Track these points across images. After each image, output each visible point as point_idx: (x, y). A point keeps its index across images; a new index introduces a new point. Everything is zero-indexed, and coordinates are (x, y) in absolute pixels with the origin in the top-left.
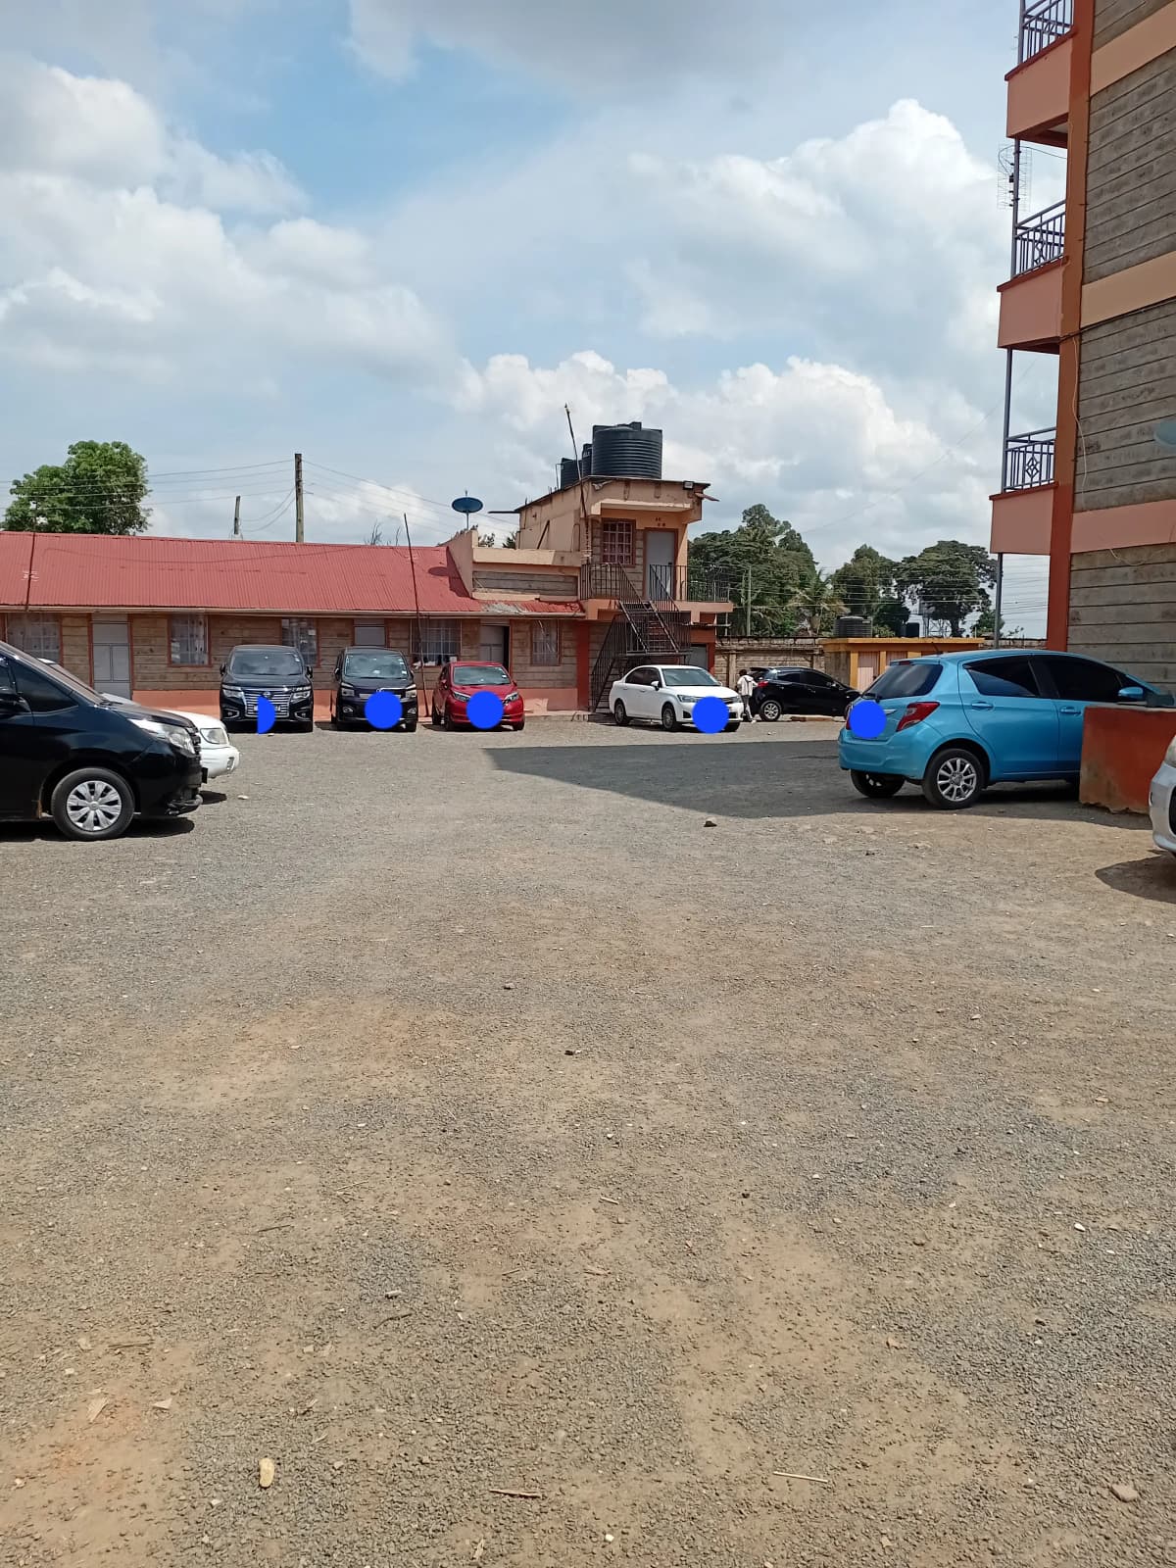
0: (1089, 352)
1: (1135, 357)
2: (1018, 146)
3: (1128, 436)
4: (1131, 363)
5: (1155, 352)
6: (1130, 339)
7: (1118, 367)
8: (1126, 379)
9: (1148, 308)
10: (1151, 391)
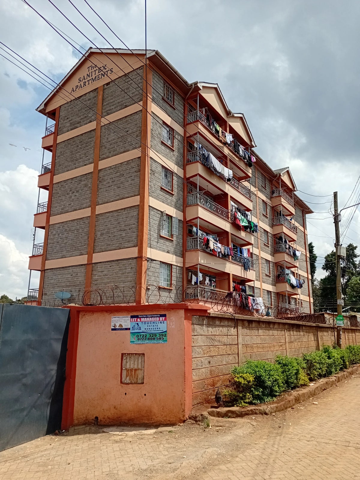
0: (46, 274)
1: (54, 277)
2: (35, 229)
3: (52, 293)
4: (53, 278)
5: (58, 277)
6: (54, 273)
7: (51, 279)
8: (52, 281)
9: (57, 268)
10: (57, 284)
